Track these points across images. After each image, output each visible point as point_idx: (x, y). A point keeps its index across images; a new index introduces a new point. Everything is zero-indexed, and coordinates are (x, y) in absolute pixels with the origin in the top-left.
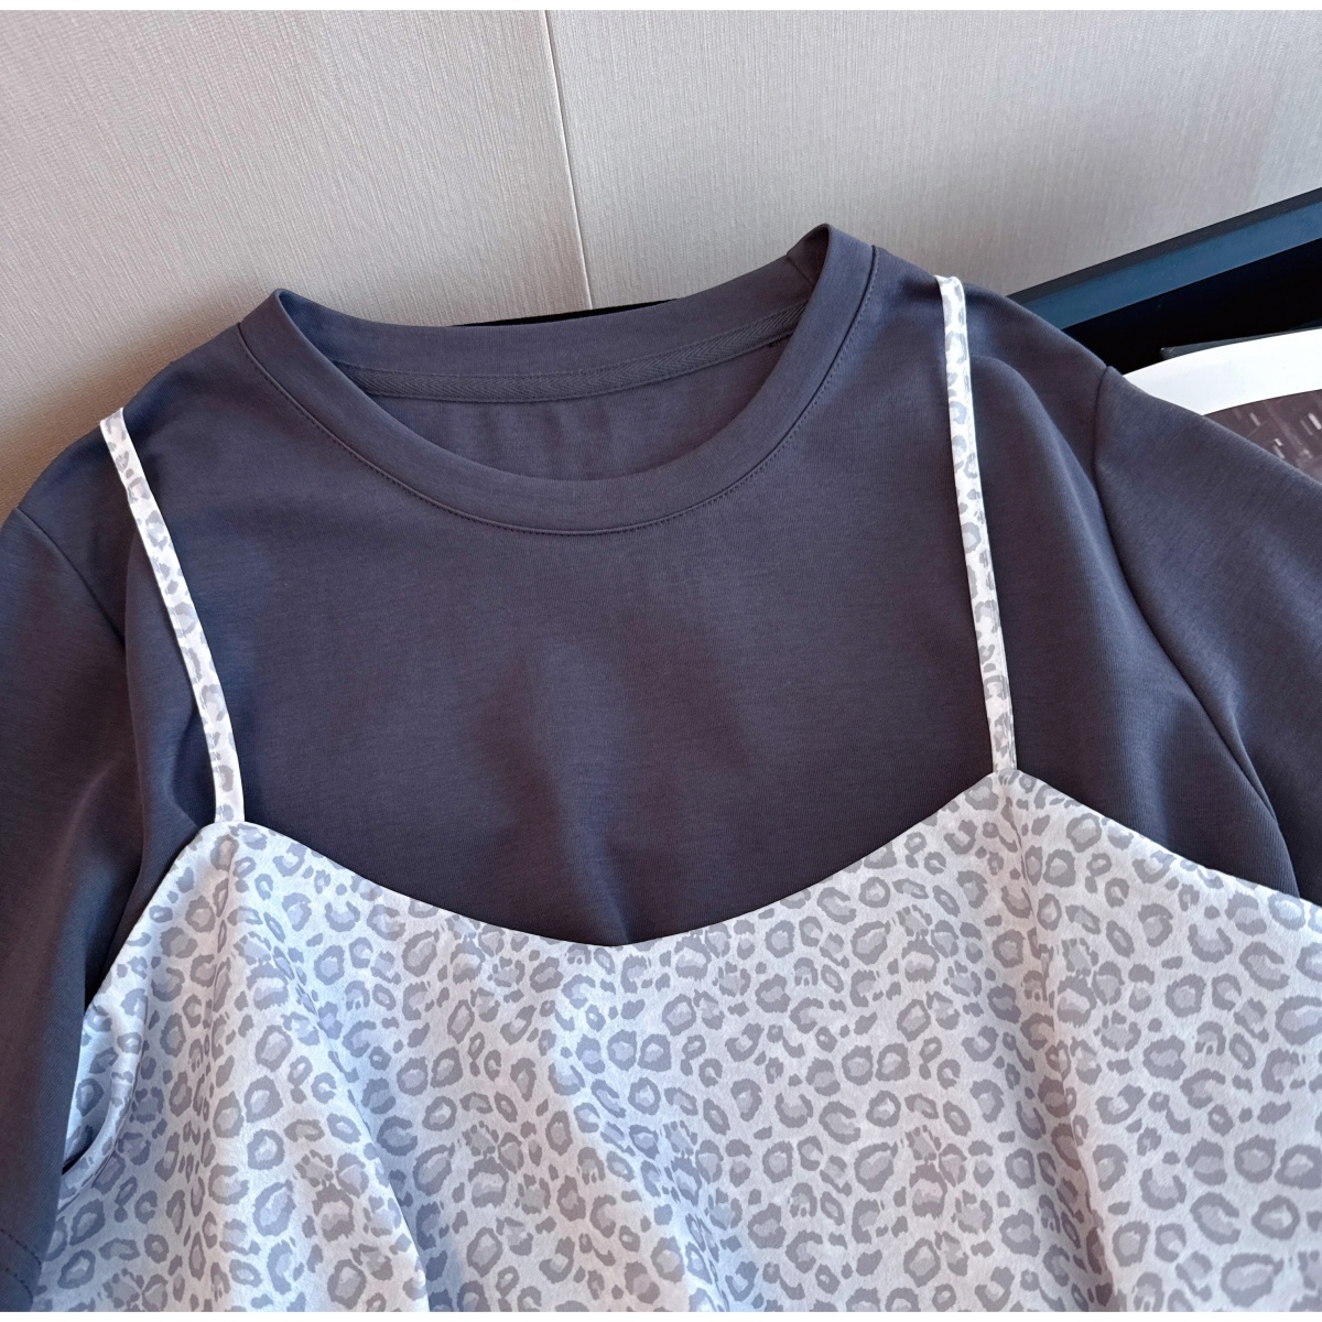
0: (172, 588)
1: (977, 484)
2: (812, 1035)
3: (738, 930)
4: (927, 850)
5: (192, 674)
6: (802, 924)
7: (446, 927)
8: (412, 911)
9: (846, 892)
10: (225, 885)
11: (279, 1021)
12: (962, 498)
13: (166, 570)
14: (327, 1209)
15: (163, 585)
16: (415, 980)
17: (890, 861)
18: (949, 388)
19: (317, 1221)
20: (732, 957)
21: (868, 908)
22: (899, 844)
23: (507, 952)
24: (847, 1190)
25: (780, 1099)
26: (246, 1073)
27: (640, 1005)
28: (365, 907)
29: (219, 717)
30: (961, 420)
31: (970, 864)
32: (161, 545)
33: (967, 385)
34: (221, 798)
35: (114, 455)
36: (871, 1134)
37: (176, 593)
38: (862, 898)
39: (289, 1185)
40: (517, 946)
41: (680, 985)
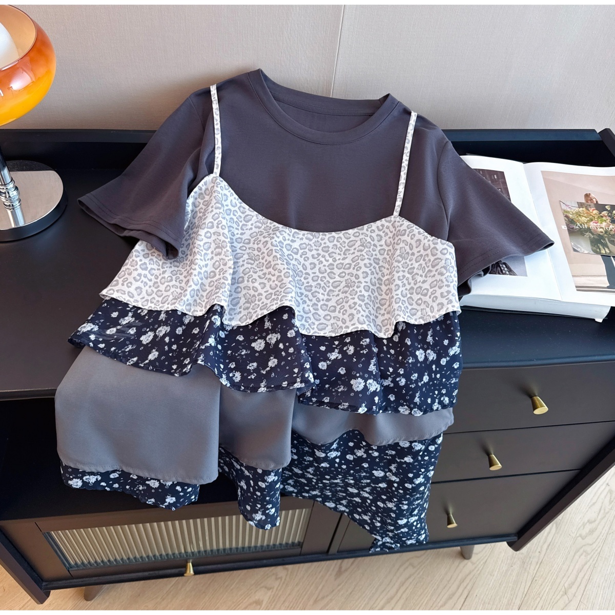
0: (217, 124)
1: (408, 158)
2: (332, 259)
3: (322, 235)
4: (372, 228)
5: (216, 143)
6: (338, 238)
8: (249, 209)
9: (350, 233)
10: (213, 186)
11: (218, 213)
12: (404, 160)
13: (217, 120)
14: (217, 250)
15: (215, 123)
16: (245, 223)
17: (362, 229)
18: (407, 135)
19: (214, 252)
20: (319, 239)
21: (354, 237)
22: (366, 226)
23: (268, 224)
24: (329, 287)
25: (320, 268)
26: (209, 219)
27: (295, 241)
28: (239, 205)
29: (219, 154)
30: (408, 143)
31: (380, 233)
32: (217, 115)
34: (215, 170)
35: (212, 93)
36: (338, 278)
37: (217, 126)
38: (353, 235)
39: (211, 243)
40: (271, 223)
41: (305, 241)
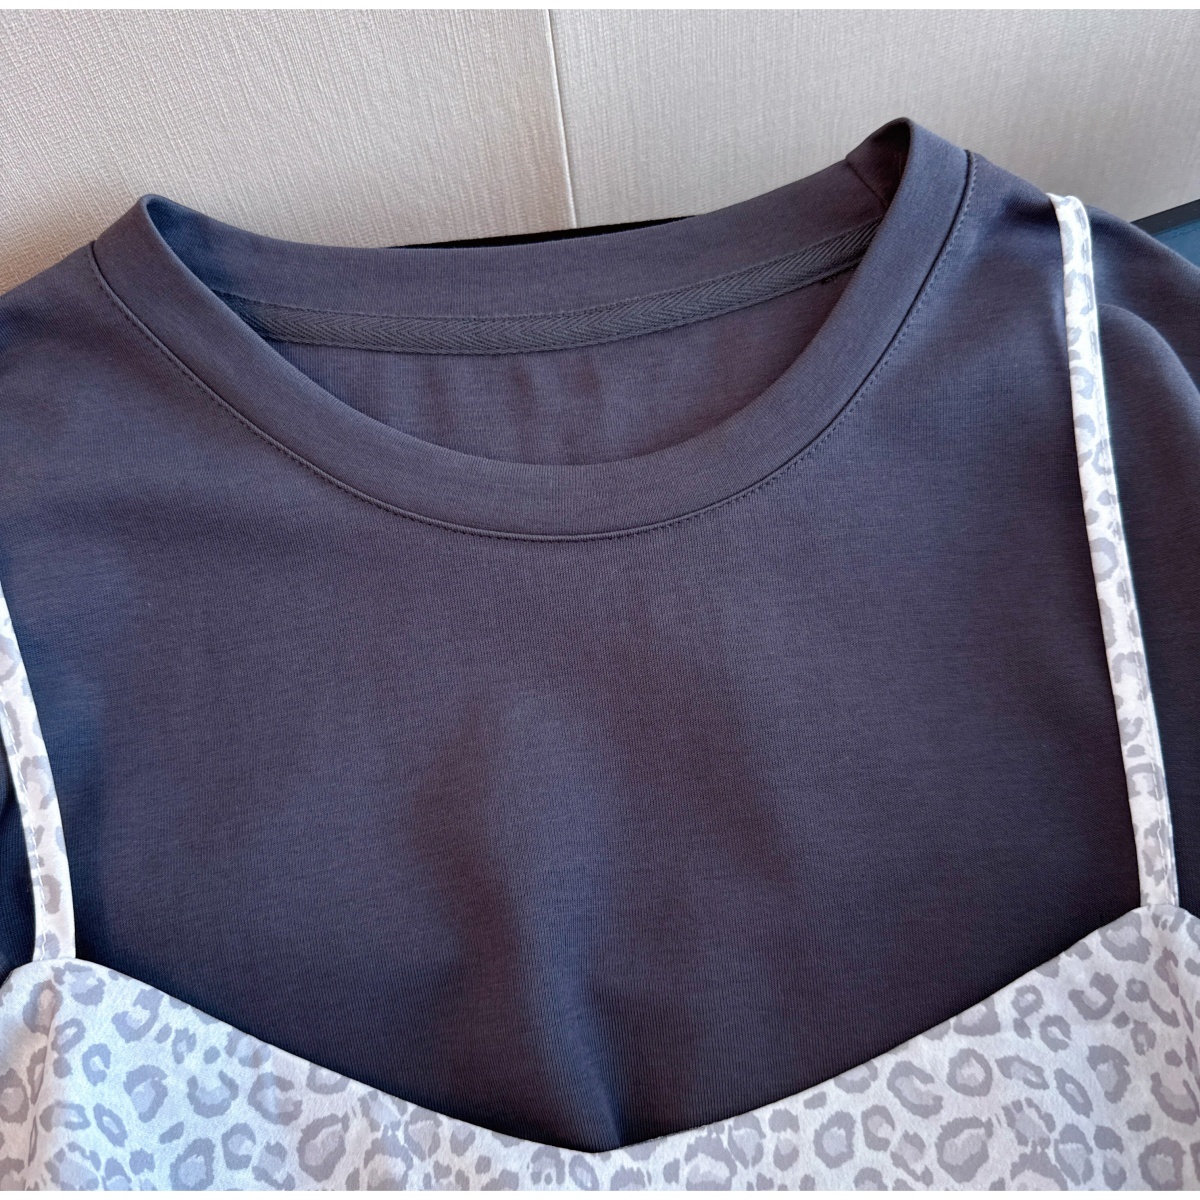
1: (1110, 484)
3: (772, 1122)
4: (1043, 1012)
5: (9, 740)
6: (865, 1116)
7: (359, 1111)
8: (312, 1084)
9: (928, 1069)
10: (41, 1058)
12: (1091, 503)
17: (991, 1026)
18: (1071, 348)
20: (768, 1165)
21: (960, 1095)
22: (1004, 1001)
23: (445, 1155)
28: (245, 1077)
29: (44, 804)
30: (1087, 394)
31: (1104, 1034)
33: (1094, 344)
34: (45, 924)
38: (952, 1081)
40: (459, 1146)
